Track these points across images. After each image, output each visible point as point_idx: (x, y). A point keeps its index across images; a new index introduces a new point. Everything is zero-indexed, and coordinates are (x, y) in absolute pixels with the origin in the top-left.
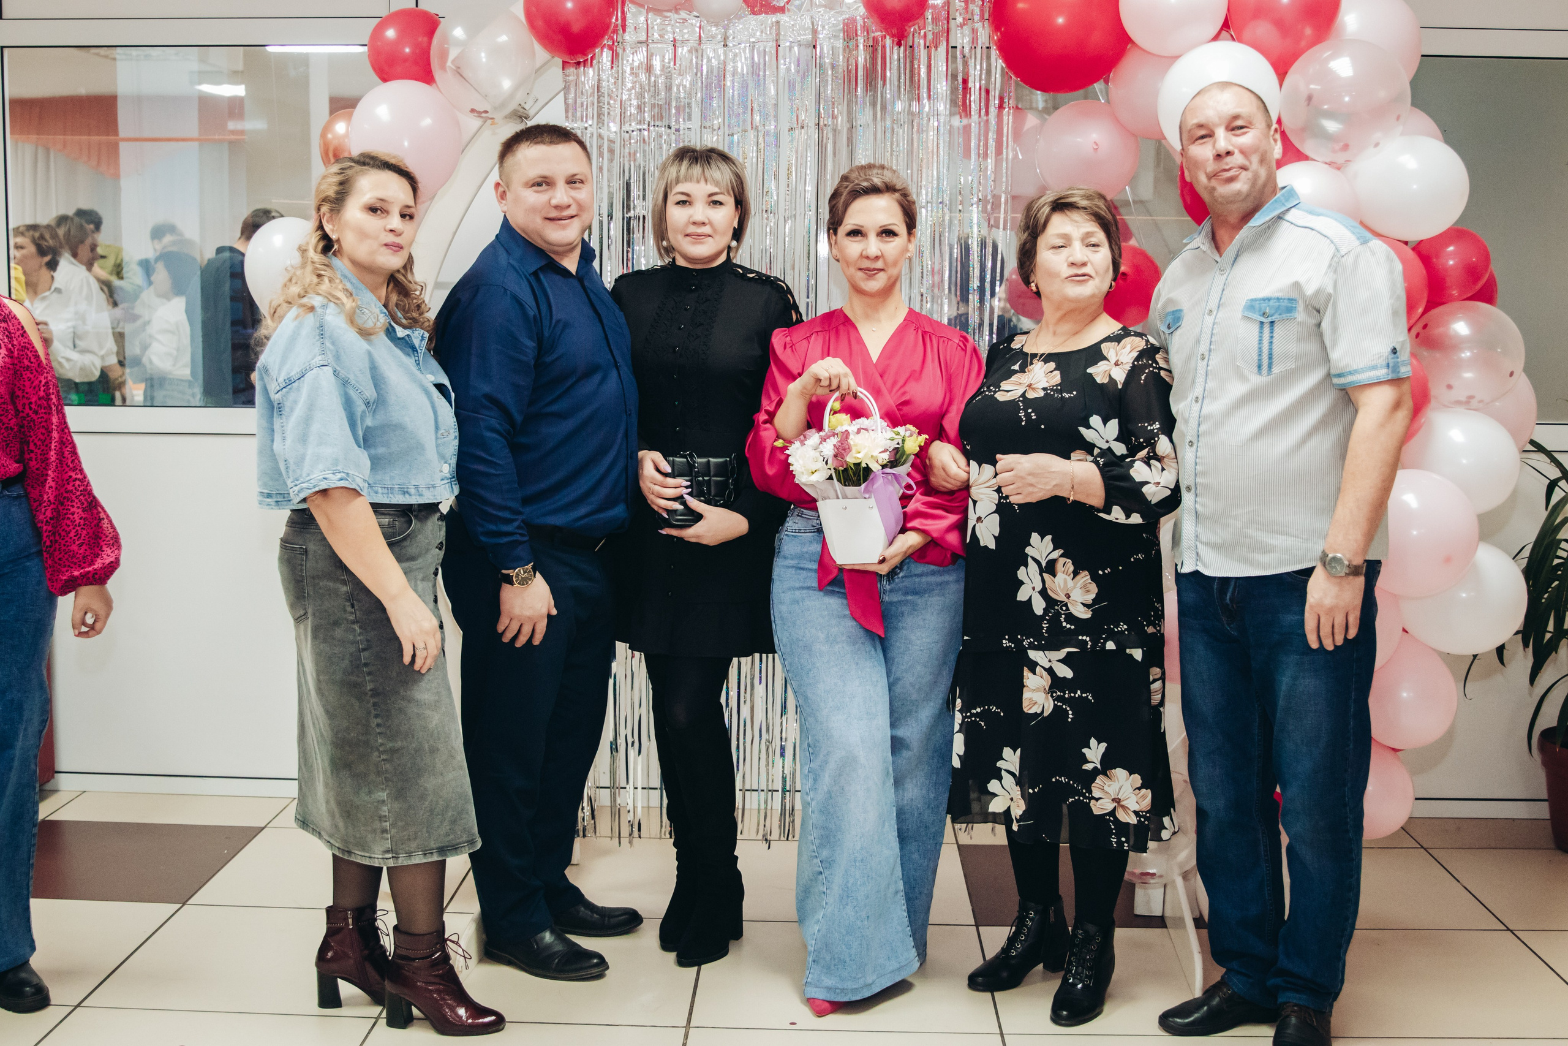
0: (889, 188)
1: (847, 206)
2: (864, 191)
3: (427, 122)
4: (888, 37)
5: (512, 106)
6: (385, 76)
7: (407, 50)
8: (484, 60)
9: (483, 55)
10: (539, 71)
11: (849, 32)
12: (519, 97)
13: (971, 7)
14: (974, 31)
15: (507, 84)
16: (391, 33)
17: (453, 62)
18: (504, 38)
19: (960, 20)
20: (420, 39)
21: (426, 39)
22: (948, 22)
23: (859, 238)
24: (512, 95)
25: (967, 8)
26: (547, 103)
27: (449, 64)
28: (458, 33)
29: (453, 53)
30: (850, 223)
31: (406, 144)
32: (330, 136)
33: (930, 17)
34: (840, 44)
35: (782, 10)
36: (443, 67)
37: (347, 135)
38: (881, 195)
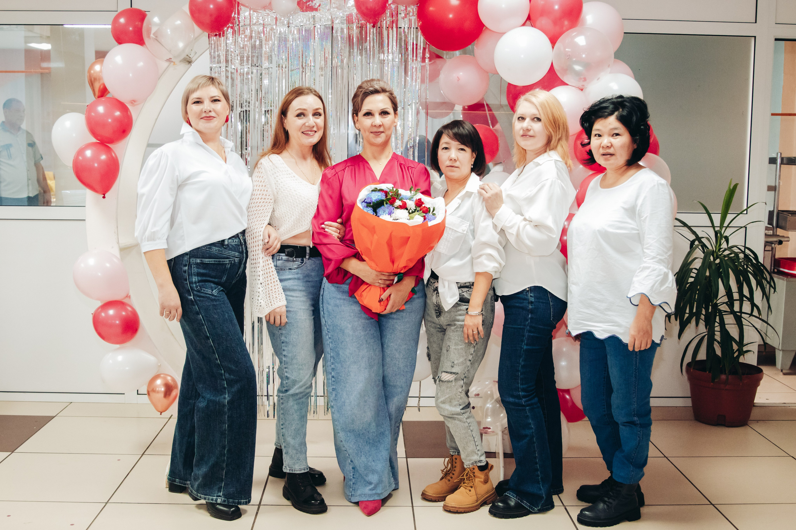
0: (384, 91)
1: (363, 100)
2: (371, 92)
3: (141, 64)
4: (368, 23)
5: (183, 56)
6: (120, 41)
7: (131, 29)
8: (169, 33)
9: (169, 30)
10: (196, 39)
11: (349, 20)
12: (187, 52)
13: (409, 9)
14: (410, 21)
15: (181, 45)
16: (122, 20)
17: (154, 34)
18: (178, 22)
19: (403, 15)
20: (137, 23)
21: (140, 23)
22: (397, 16)
23: (370, 117)
24: (184, 50)
25: (406, 9)
26: (201, 55)
27: (152, 35)
28: (156, 20)
29: (154, 30)
30: (365, 108)
31: (131, 75)
32: (92, 72)
33: (388, 14)
34: (345, 26)
35: (316, 10)
36: (149, 37)
37: (101, 71)
38: (380, 94)
